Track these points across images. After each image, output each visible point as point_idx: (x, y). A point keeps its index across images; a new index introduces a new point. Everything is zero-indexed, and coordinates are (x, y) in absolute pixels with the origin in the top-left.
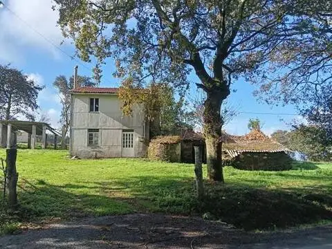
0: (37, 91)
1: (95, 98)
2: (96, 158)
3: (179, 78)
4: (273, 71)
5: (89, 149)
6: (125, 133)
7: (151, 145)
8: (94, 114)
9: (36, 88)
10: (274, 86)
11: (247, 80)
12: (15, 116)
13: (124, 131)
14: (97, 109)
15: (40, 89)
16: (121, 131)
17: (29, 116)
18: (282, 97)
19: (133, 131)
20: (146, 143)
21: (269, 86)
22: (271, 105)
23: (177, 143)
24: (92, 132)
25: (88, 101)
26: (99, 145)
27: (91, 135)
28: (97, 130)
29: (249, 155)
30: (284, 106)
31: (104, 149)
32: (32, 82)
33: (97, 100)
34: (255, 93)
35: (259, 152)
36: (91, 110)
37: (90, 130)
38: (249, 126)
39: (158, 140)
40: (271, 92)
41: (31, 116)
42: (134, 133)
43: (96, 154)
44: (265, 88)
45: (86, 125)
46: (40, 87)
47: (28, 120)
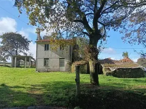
0: (29, 43)
1: (47, 44)
2: (48, 72)
3: (80, 32)
4: (132, 26)
5: (45, 67)
6: (61, 60)
7: (72, 65)
8: (47, 52)
9: (28, 42)
10: (133, 34)
11: (115, 30)
12: (19, 54)
13: (60, 59)
14: (48, 49)
15: (30, 42)
16: (59, 59)
17: (25, 53)
18: (137, 39)
19: (64, 59)
20: (70, 64)
21: (130, 34)
22: (131, 44)
23: (85, 64)
24: (46, 60)
25: (44, 45)
26: (49, 65)
27: (45, 61)
28: (48, 59)
29: (121, 70)
30: (139, 44)
31: (51, 67)
32: (27, 39)
33: (48, 45)
34: (122, 38)
35: (126, 69)
36: (45, 50)
37: (45, 59)
38: (123, 55)
39: (76, 63)
40: (131, 37)
41: (26, 54)
42: (65, 60)
43: (48, 70)
44: (128, 35)
45: (43, 57)
46: (30, 41)
47: (24, 55)
